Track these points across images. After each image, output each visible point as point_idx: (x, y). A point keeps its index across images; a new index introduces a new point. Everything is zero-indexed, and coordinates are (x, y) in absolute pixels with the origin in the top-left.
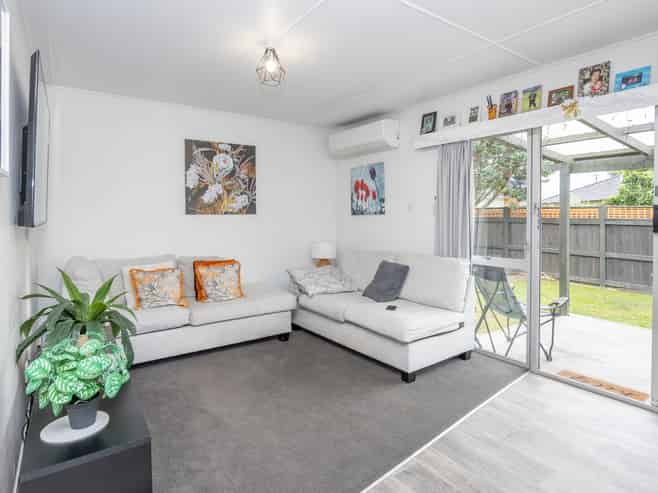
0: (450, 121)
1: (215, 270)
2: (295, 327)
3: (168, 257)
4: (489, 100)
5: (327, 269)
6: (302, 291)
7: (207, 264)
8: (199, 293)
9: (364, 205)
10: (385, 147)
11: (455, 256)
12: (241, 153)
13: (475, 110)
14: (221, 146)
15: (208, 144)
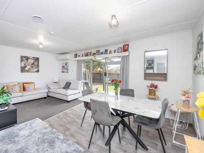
0: (79, 56)
1: (28, 85)
2: (48, 96)
3: (16, 82)
4: (85, 53)
5: (56, 84)
6: (50, 88)
7: (26, 83)
8: (24, 89)
9: (64, 71)
10: (68, 59)
11: (79, 80)
12: (35, 59)
13: (83, 54)
14: (30, 58)
15: (27, 57)
